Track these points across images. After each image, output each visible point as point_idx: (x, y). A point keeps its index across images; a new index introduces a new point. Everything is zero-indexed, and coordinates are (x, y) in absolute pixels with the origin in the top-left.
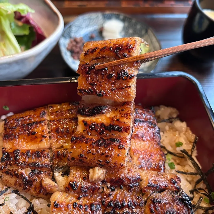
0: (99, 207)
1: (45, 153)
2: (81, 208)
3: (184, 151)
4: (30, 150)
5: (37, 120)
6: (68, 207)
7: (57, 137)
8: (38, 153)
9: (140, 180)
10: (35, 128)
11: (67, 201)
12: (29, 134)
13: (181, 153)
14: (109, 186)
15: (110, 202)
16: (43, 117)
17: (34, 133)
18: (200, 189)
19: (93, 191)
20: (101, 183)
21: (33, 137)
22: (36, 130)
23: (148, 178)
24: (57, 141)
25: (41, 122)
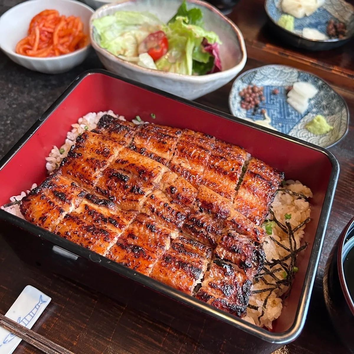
0: (183, 217)
1: (165, 161)
2: (169, 210)
3: (288, 224)
4: (154, 153)
5: (171, 135)
6: (160, 203)
7: (180, 156)
8: (160, 158)
9: (227, 214)
10: (167, 139)
11: (162, 200)
12: (159, 142)
13: (285, 225)
14: (200, 205)
15: (194, 218)
16: (177, 135)
17: (164, 143)
18: (285, 265)
19: (186, 202)
20: (195, 200)
21: (161, 146)
22: (167, 141)
23: (235, 215)
24: (178, 158)
25: (173, 137)
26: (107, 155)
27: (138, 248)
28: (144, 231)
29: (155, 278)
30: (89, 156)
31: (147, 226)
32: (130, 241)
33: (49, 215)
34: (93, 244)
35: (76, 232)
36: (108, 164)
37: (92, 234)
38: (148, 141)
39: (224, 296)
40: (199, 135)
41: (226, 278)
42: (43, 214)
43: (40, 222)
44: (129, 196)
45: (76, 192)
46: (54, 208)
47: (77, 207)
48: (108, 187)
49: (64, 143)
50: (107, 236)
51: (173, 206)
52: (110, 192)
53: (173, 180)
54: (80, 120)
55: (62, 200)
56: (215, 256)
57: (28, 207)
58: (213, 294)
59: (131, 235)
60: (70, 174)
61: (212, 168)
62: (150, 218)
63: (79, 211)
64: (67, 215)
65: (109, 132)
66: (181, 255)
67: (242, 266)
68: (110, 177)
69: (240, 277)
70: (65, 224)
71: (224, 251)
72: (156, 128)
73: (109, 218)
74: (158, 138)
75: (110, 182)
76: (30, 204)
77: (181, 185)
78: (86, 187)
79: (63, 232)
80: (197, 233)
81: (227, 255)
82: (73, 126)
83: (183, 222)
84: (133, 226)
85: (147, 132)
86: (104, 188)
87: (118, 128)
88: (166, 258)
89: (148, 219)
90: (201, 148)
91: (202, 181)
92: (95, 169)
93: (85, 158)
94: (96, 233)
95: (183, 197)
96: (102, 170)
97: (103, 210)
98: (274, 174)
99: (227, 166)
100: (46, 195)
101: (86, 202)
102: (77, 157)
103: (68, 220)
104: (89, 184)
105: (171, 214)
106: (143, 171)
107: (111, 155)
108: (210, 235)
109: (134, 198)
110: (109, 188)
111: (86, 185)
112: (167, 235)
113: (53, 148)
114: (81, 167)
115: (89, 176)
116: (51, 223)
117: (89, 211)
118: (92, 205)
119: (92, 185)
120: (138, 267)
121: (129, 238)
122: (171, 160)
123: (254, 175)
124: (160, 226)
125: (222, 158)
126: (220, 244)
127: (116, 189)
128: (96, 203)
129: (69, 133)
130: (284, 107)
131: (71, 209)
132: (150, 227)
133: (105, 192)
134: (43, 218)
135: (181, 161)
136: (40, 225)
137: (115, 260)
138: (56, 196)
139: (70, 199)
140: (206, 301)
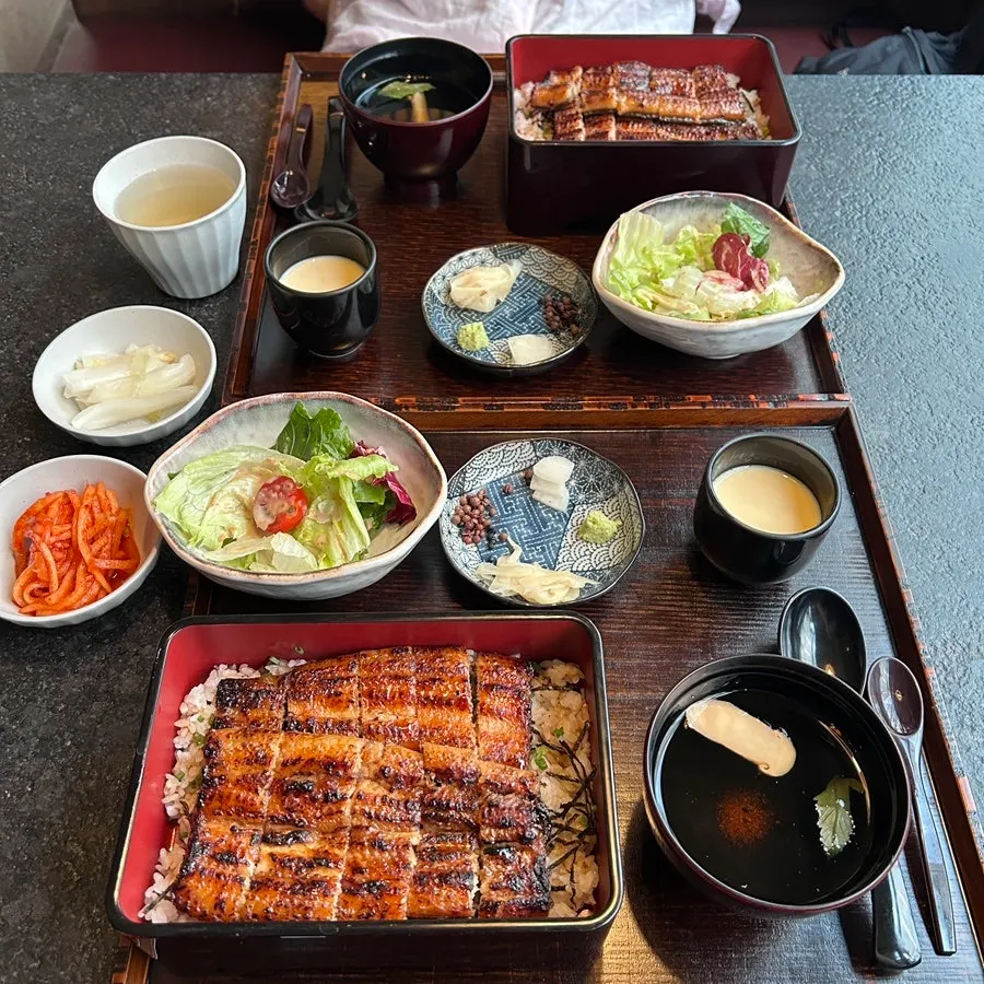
0: (417, 805)
1: (352, 724)
2: (393, 804)
3: (563, 743)
4: (328, 719)
5: (343, 675)
6: (375, 800)
7: (370, 705)
8: (342, 723)
9: (476, 774)
10: (340, 686)
11: (376, 793)
12: (329, 695)
14: (433, 777)
15: (432, 800)
16: (351, 671)
17: (338, 694)
18: (580, 804)
19: (412, 782)
20: (423, 772)
21: (336, 700)
22: (340, 689)
23: (488, 771)
24: (369, 711)
25: (348, 679)
26: (265, 761)
27: (375, 885)
28: (372, 854)
29: (416, 913)
30: (238, 773)
31: (372, 846)
32: (358, 878)
33: (225, 895)
34: (312, 909)
35: (280, 903)
36: (273, 773)
37: (304, 895)
38: (312, 702)
39: (516, 893)
40: (386, 656)
41: (509, 868)
42: (217, 898)
43: (218, 911)
44: (325, 810)
45: (245, 840)
46: (228, 882)
47: (257, 862)
48: (288, 809)
49: (174, 762)
50: (324, 886)
51: (395, 795)
52: (294, 815)
53: (380, 754)
54: (184, 709)
55: (232, 863)
56: (483, 844)
57: (189, 898)
58: (500, 899)
59: (356, 869)
60: (220, 814)
61: (425, 702)
62: (371, 829)
63: (264, 867)
64: (252, 882)
65: (242, 711)
66: (436, 865)
67: (523, 841)
68: (285, 793)
69: (527, 857)
70: (257, 898)
71: (493, 830)
72: (314, 673)
73: (314, 859)
74: (324, 690)
75: (289, 801)
76: (189, 891)
77: (393, 758)
78: (254, 823)
79: (259, 911)
80: (445, 821)
81: (498, 835)
82: (177, 724)
83: (419, 814)
84: (352, 853)
85: (304, 687)
86: (281, 813)
87: (254, 699)
88: (419, 879)
89: (368, 833)
90: (397, 677)
91: (421, 732)
92: (256, 791)
93: (234, 779)
94: (310, 890)
95: (404, 777)
96: (267, 786)
97: (297, 850)
98: (518, 672)
99: (447, 690)
100: (206, 867)
101: (266, 849)
102: (220, 784)
103: (258, 890)
104: (256, 817)
105: (398, 809)
106: (332, 764)
107: (271, 758)
108: (464, 815)
109: (334, 809)
110: (290, 810)
111: (252, 820)
112: (406, 846)
113: (166, 780)
114: (233, 797)
115: (252, 805)
116: (235, 905)
117: (281, 862)
118: (277, 850)
119: (262, 817)
120: (386, 912)
121: (356, 875)
122: (359, 719)
123: (489, 687)
124: (390, 835)
125: (434, 680)
126: (483, 823)
127: (302, 807)
128: (284, 843)
129: (176, 740)
131: (250, 871)
132: (377, 844)
133: (286, 818)
134: (219, 904)
135: (376, 713)
136: (219, 916)
137: (350, 917)
138: (220, 861)
139: (243, 856)
140: (495, 912)
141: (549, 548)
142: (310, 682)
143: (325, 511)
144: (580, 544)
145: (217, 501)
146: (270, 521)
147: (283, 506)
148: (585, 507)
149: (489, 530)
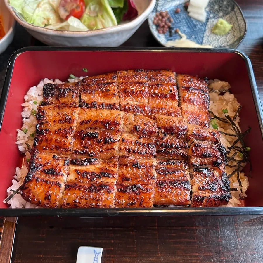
0: (154, 146)
1: (116, 106)
2: (141, 145)
3: (228, 117)
4: (103, 103)
5: (109, 81)
6: (132, 143)
7: (125, 96)
8: (111, 105)
9: (186, 130)
10: (108, 87)
11: (132, 139)
12: (103, 91)
13: (225, 118)
14: (163, 131)
15: (162, 143)
16: (114, 79)
17: (106, 90)
18: (237, 147)
19: (151, 134)
20: (157, 129)
21: (106, 94)
22: (109, 88)
23: (193, 128)
24: (124, 99)
25: (112, 83)
26: (70, 121)
27: (135, 187)
28: (132, 171)
29: (158, 203)
30: (56, 128)
31: (132, 166)
32: (125, 183)
33: (50, 192)
34: (101, 201)
35: (82, 197)
36: (75, 128)
37: (96, 193)
38: (94, 94)
39: (212, 192)
40: (131, 73)
41: (208, 179)
42: (46, 194)
43: (47, 201)
44: (105, 147)
45: (61, 163)
46: (52, 185)
47: (68, 174)
48: (84, 147)
49: (22, 124)
50: (108, 188)
51: (141, 141)
52: (87, 150)
53: (133, 120)
54: (26, 98)
55: (54, 175)
56: (191, 166)
57: (30, 194)
58: (204, 195)
59: (124, 178)
60: (47, 149)
61: (154, 96)
62: (130, 158)
63: (72, 177)
64: (66, 185)
65: (57, 99)
66: (167, 177)
67: (215, 165)
68: (82, 139)
69: (216, 173)
70: (69, 194)
71: (198, 159)
72: (94, 80)
73: (101, 173)
74: (100, 88)
75: (84, 143)
76: (30, 190)
77: (140, 121)
78: (66, 154)
79: (70, 201)
80: (170, 154)
81: (201, 162)
82: (23, 105)
83: (155, 150)
84: (121, 170)
85: (89, 87)
86: (80, 149)
87: (63, 92)
88: (159, 184)
89: (129, 159)
90: (138, 83)
91: (152, 110)
92: (66, 137)
93: (53, 131)
94: (99, 190)
95: (147, 131)
96: (72, 135)
97: (90, 168)
98: (201, 82)
99: (166, 89)
100: (39, 177)
101: (73, 168)
102: (46, 133)
103: (69, 190)
104: (67, 151)
105: (144, 147)
106: (108, 123)
107: (74, 120)
108: (180, 151)
109: (109, 147)
111: (64, 153)
112: (151, 166)
113: (18, 132)
114: (54, 140)
115: (64, 145)
116: (56, 198)
117: (82, 174)
118: (79, 168)
119: (70, 151)
120: (143, 202)
121: (124, 182)
122: (119, 103)
123: (187, 89)
124: (140, 161)
125: (158, 85)
126: (193, 155)
127: (92, 146)
128: (83, 164)
129: (22, 113)
130: (189, 21)
131: (64, 179)
132: (135, 165)
133: (83, 152)
134: (47, 197)
135: (128, 100)
136: (47, 204)
137: (122, 204)
138: (47, 174)
139: (60, 171)
140: (202, 202)
141: (198, 37)
142: (92, 84)
143: (94, 10)
144: (213, 35)
145: (41, 5)
146: (67, 14)
147: (73, 5)
148: (213, 20)
149: (170, 28)
